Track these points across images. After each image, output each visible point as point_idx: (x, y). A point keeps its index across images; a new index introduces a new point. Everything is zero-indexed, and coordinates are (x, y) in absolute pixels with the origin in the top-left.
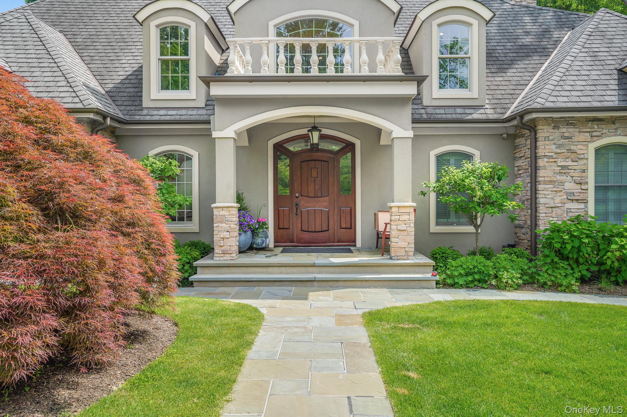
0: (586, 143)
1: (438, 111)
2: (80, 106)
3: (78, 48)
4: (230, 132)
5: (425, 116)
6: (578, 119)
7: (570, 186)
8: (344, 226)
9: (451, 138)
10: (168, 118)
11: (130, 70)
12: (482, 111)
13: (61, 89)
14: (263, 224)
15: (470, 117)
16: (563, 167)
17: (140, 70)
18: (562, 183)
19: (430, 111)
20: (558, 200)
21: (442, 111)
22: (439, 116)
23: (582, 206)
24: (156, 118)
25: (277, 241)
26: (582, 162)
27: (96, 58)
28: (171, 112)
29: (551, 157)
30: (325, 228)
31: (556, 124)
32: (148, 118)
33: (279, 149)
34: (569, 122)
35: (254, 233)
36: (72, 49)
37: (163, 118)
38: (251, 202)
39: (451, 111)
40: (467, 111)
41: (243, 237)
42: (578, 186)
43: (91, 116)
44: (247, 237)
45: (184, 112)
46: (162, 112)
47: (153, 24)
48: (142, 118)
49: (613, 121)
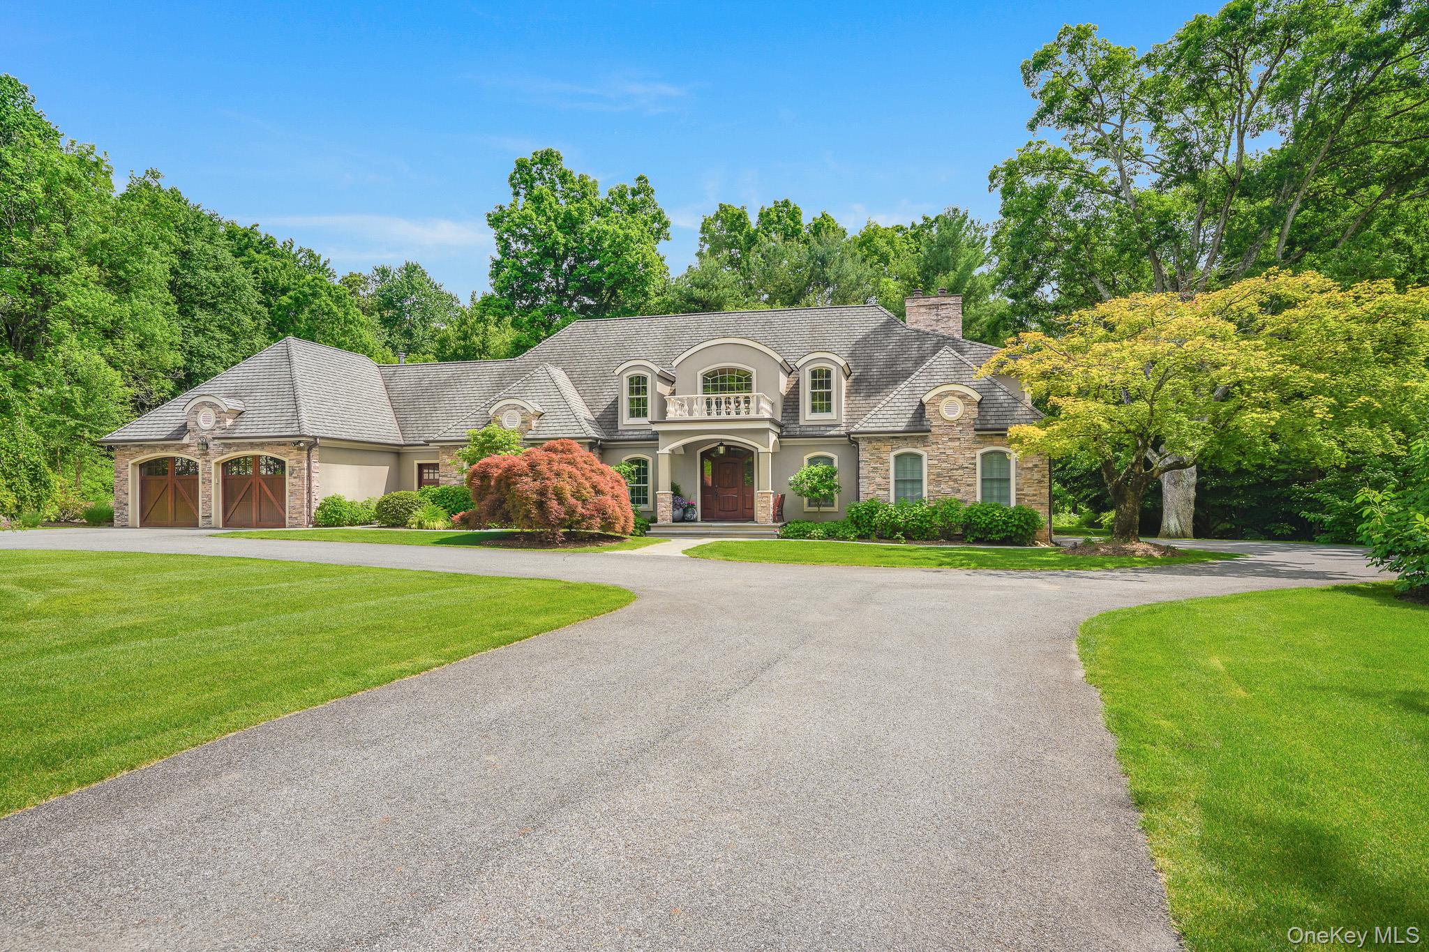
0: (888, 452)
1: (808, 429)
2: (584, 435)
3: (576, 383)
4: (666, 450)
5: (798, 433)
6: (884, 438)
7: (878, 480)
8: (747, 507)
9: (818, 447)
10: (633, 437)
11: (610, 401)
12: (838, 428)
13: (573, 424)
14: (692, 506)
15: (828, 433)
16: (874, 468)
17: (616, 400)
18: (874, 478)
19: (802, 429)
20: (871, 488)
21: (811, 429)
22: (808, 433)
23: (886, 493)
24: (626, 437)
25: (702, 517)
26: (886, 465)
27: (587, 391)
28: (636, 433)
29: (867, 461)
30: (735, 508)
31: (870, 440)
32: (621, 437)
33: (705, 455)
34: (878, 440)
35: (685, 511)
36: (571, 385)
37: (631, 437)
38: (684, 490)
39: (817, 429)
40: (828, 429)
41: (677, 512)
42: (884, 480)
43: (590, 441)
44: (679, 513)
45: (643, 432)
46: (630, 433)
47: (625, 376)
48: (618, 438)
49: (905, 438)
